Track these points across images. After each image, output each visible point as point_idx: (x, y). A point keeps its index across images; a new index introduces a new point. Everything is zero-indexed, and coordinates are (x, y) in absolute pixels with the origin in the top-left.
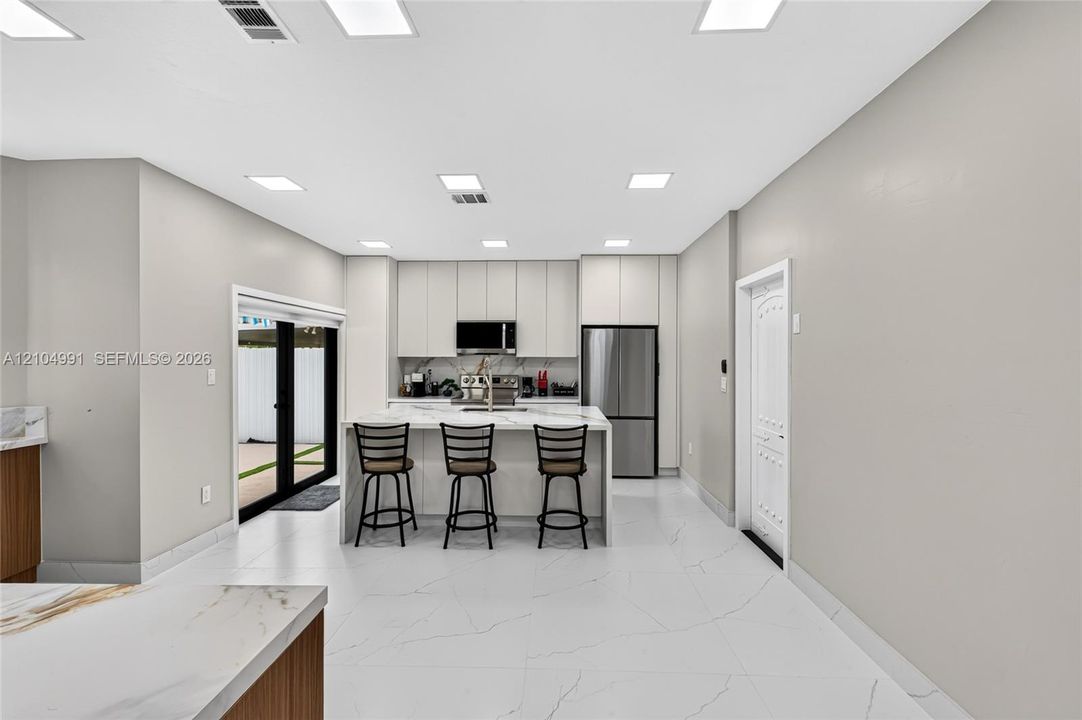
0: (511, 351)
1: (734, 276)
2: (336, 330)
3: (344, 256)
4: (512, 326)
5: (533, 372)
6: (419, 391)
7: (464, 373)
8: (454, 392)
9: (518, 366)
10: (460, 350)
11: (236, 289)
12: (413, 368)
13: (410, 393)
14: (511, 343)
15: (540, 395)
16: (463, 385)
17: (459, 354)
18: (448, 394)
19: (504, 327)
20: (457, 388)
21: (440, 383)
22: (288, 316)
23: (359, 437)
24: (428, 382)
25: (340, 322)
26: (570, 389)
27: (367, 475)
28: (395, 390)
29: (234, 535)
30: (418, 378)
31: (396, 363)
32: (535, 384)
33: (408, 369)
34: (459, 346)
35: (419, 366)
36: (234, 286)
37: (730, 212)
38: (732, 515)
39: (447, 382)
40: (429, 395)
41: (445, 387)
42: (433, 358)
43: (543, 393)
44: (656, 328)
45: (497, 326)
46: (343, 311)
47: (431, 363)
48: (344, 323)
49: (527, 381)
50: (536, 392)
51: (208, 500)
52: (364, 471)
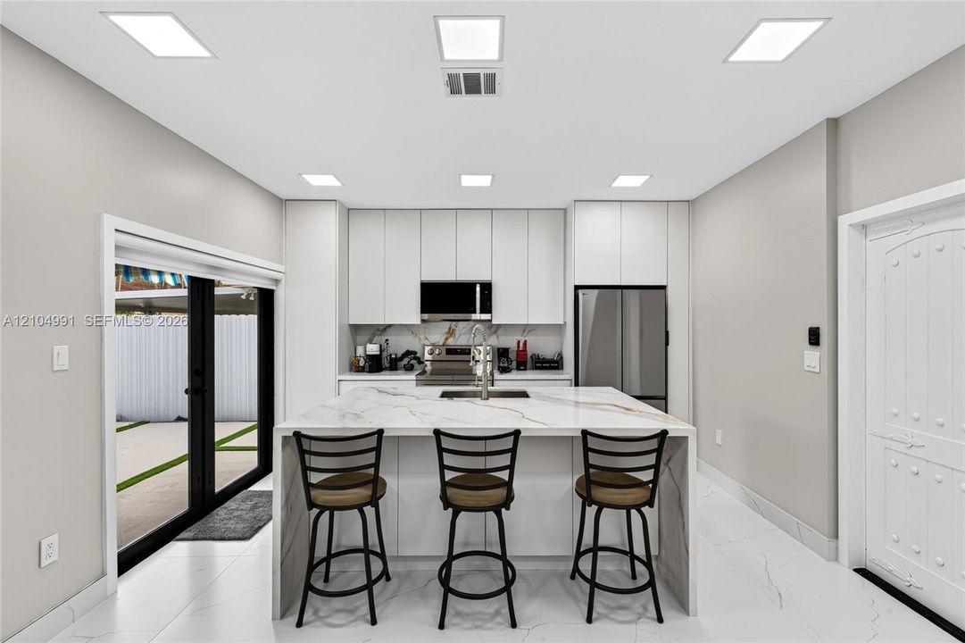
0: (486, 316)
1: (834, 209)
2: (271, 292)
3: (281, 200)
4: (487, 287)
5: (510, 342)
6: (375, 365)
7: (427, 342)
8: (417, 366)
9: (491, 335)
10: (426, 316)
11: (110, 222)
12: (366, 338)
13: (363, 367)
14: (487, 308)
15: (518, 369)
16: (427, 357)
17: (423, 321)
18: (409, 368)
19: (478, 289)
20: (420, 362)
21: (399, 355)
22: (204, 270)
23: (303, 453)
24: (384, 354)
25: (277, 281)
26: (551, 361)
27: (315, 511)
28: (347, 366)
29: (109, 598)
30: (373, 349)
31: (347, 331)
32: (513, 356)
33: (361, 338)
34: (423, 311)
35: (374, 335)
36: (106, 216)
37: (827, 119)
38: (832, 544)
39: (408, 353)
40: (386, 369)
41: (405, 361)
42: (390, 326)
43: (522, 365)
44: (663, 287)
45: (469, 287)
46: (281, 268)
47: (389, 331)
48: (283, 281)
49: (502, 353)
50: (514, 364)
51: (55, 557)
52: (311, 504)
